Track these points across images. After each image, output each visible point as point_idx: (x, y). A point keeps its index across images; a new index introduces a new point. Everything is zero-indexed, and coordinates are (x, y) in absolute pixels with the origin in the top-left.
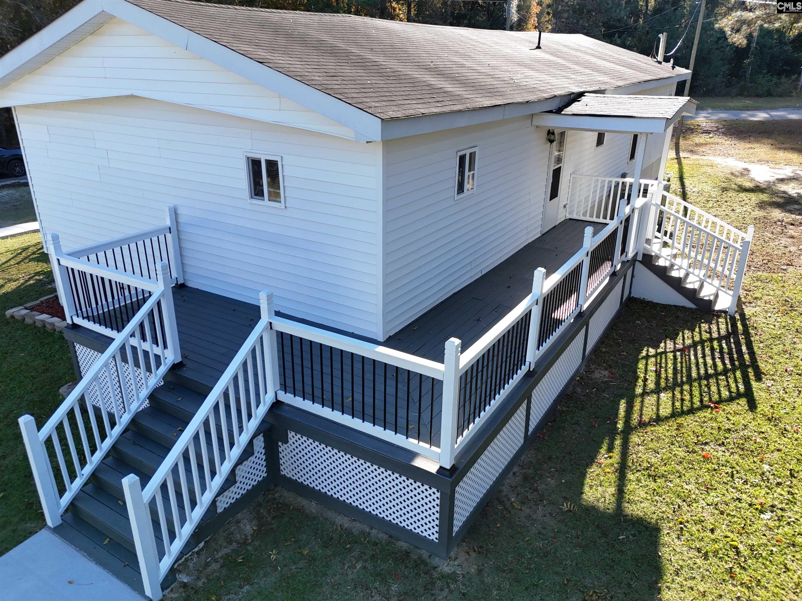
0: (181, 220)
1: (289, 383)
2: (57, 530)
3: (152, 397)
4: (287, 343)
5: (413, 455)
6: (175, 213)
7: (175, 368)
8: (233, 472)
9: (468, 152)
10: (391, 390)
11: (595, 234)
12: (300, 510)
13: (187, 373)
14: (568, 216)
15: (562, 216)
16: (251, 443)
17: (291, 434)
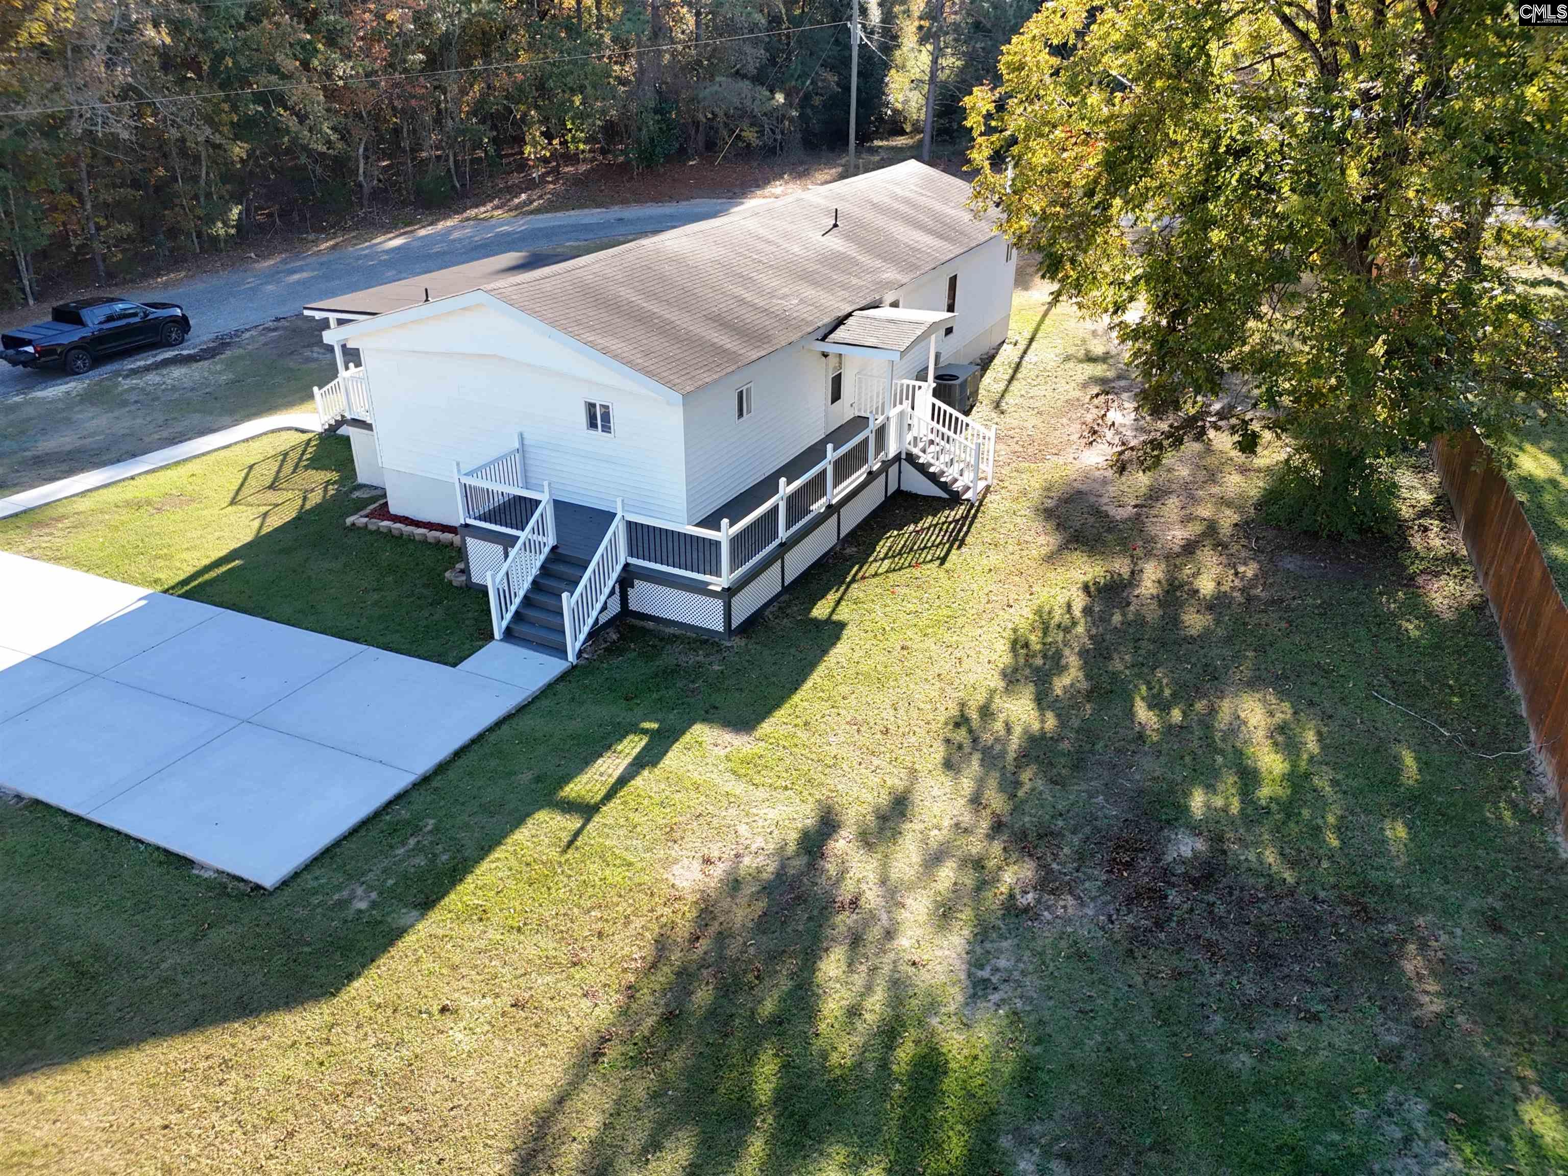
0: (526, 442)
1: (635, 551)
2: (501, 640)
3: (543, 567)
4: (633, 526)
5: (709, 584)
6: (522, 437)
7: (554, 549)
8: (606, 603)
9: (744, 388)
10: (695, 556)
11: (835, 450)
12: (643, 628)
13: (559, 551)
14: (857, 414)
15: (849, 415)
16: (614, 587)
17: (636, 582)
